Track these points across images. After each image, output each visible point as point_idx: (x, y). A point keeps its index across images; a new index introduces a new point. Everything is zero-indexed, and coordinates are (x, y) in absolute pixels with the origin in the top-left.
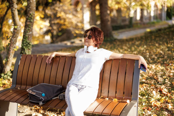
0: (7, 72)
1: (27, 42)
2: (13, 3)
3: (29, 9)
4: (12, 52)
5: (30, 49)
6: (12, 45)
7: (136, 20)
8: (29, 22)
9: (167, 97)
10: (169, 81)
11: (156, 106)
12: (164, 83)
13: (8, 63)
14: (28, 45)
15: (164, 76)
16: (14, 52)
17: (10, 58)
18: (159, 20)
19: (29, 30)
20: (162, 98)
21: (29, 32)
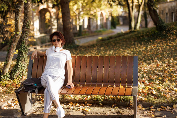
0: (6, 74)
1: (24, 46)
2: (19, 12)
3: (26, 18)
4: (12, 56)
5: (27, 53)
6: (13, 49)
7: (84, 29)
8: (26, 29)
9: (150, 86)
10: (146, 75)
11: (144, 92)
12: (143, 77)
13: (8, 65)
14: (26, 49)
15: (141, 72)
16: (13, 55)
17: (9, 61)
18: (105, 29)
19: (26, 35)
20: (147, 87)
21: (26, 38)
